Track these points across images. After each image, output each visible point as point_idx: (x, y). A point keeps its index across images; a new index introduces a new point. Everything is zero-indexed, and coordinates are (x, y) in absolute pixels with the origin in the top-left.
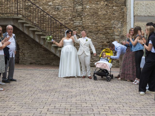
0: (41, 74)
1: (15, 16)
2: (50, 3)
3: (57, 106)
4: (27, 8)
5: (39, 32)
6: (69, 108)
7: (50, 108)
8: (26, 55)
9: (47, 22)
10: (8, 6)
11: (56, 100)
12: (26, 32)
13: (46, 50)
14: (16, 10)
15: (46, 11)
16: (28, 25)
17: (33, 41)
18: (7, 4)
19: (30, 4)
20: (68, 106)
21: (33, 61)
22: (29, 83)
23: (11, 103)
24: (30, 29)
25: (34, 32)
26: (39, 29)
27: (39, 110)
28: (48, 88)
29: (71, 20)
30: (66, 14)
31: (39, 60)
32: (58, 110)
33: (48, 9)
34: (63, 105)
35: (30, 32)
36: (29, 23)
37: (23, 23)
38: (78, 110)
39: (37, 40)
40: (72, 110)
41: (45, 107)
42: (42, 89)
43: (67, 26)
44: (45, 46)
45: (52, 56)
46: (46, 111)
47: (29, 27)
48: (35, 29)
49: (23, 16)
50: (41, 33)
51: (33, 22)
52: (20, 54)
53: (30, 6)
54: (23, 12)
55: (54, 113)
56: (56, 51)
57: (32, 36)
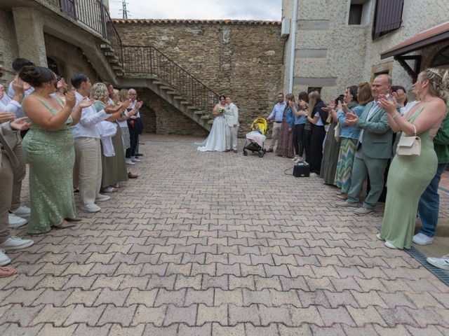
0: (182, 148)
1: (149, 76)
2: (191, 60)
3: (203, 190)
4: (162, 66)
5: (178, 96)
6: (217, 193)
7: (194, 193)
8: (164, 123)
9: (188, 84)
10: (140, 62)
11: (201, 182)
12: (163, 96)
13: (187, 118)
14: (150, 68)
15: (186, 70)
16: (165, 88)
17: (172, 107)
18: (138, 60)
19: (166, 60)
20: (215, 191)
21: (173, 131)
22: (169, 160)
23: (148, 187)
24: (168, 92)
25: (172, 96)
26: (178, 93)
27: (181, 195)
28: (191, 166)
29: (217, 81)
30: (211, 74)
31: (179, 129)
32: (203, 196)
33: (189, 67)
34: (210, 189)
35: (168, 96)
36: (166, 84)
37: (159, 85)
38: (227, 196)
39: (176, 106)
40: (221, 197)
41: (189, 192)
42: (185, 167)
43: (211, 88)
44: (186, 114)
45: (194, 125)
46: (190, 197)
47: (166, 90)
48: (174, 93)
49: (158, 75)
50: (180, 98)
51: (170, 84)
52: (157, 122)
53: (166, 63)
54: (159, 70)
55: (200, 200)
56: (199, 120)
57: (170, 101)
